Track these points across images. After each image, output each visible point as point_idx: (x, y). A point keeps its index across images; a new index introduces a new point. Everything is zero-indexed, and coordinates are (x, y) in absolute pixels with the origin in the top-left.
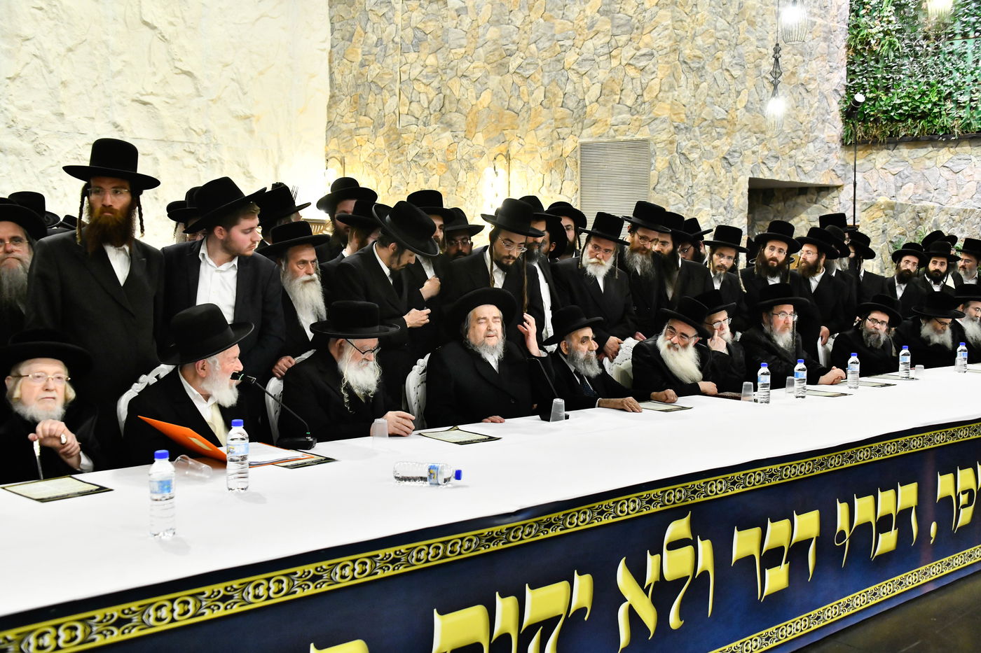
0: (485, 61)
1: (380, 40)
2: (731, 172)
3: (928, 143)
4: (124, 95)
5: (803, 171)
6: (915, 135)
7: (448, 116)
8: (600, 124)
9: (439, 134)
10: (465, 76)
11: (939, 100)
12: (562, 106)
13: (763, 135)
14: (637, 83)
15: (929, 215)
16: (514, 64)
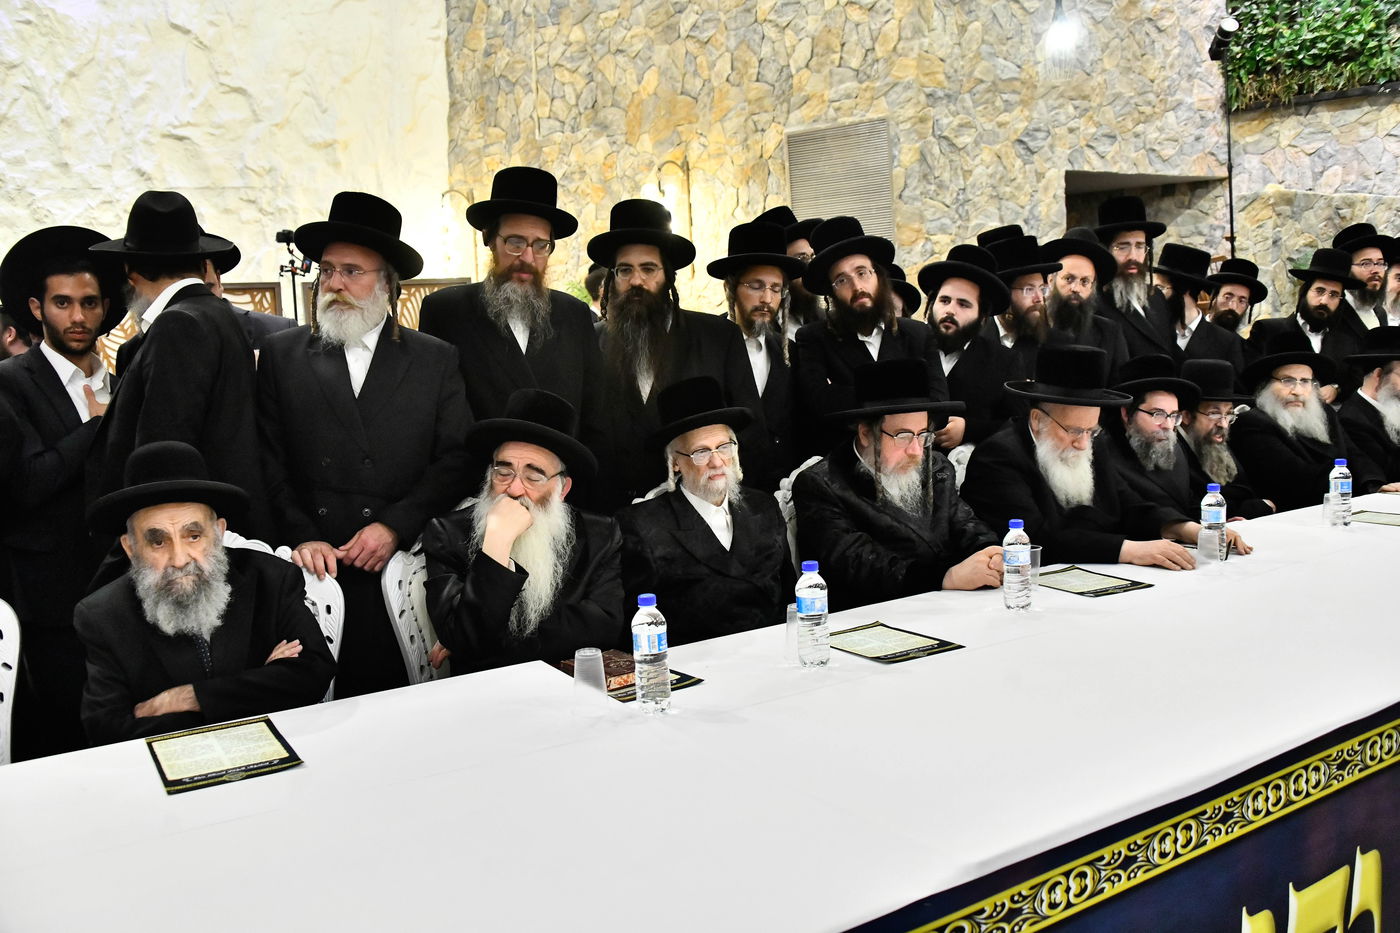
0: (646, 26)
1: (507, 13)
2: (1032, 163)
3: (1362, 100)
4: (149, 129)
5: (1160, 156)
6: (1340, 87)
7: (601, 115)
8: (813, 102)
9: (590, 142)
10: (621, 51)
11: (1378, 27)
12: (757, 80)
13: (1086, 102)
14: (864, 31)
15: (1357, 212)
16: (686, 24)
